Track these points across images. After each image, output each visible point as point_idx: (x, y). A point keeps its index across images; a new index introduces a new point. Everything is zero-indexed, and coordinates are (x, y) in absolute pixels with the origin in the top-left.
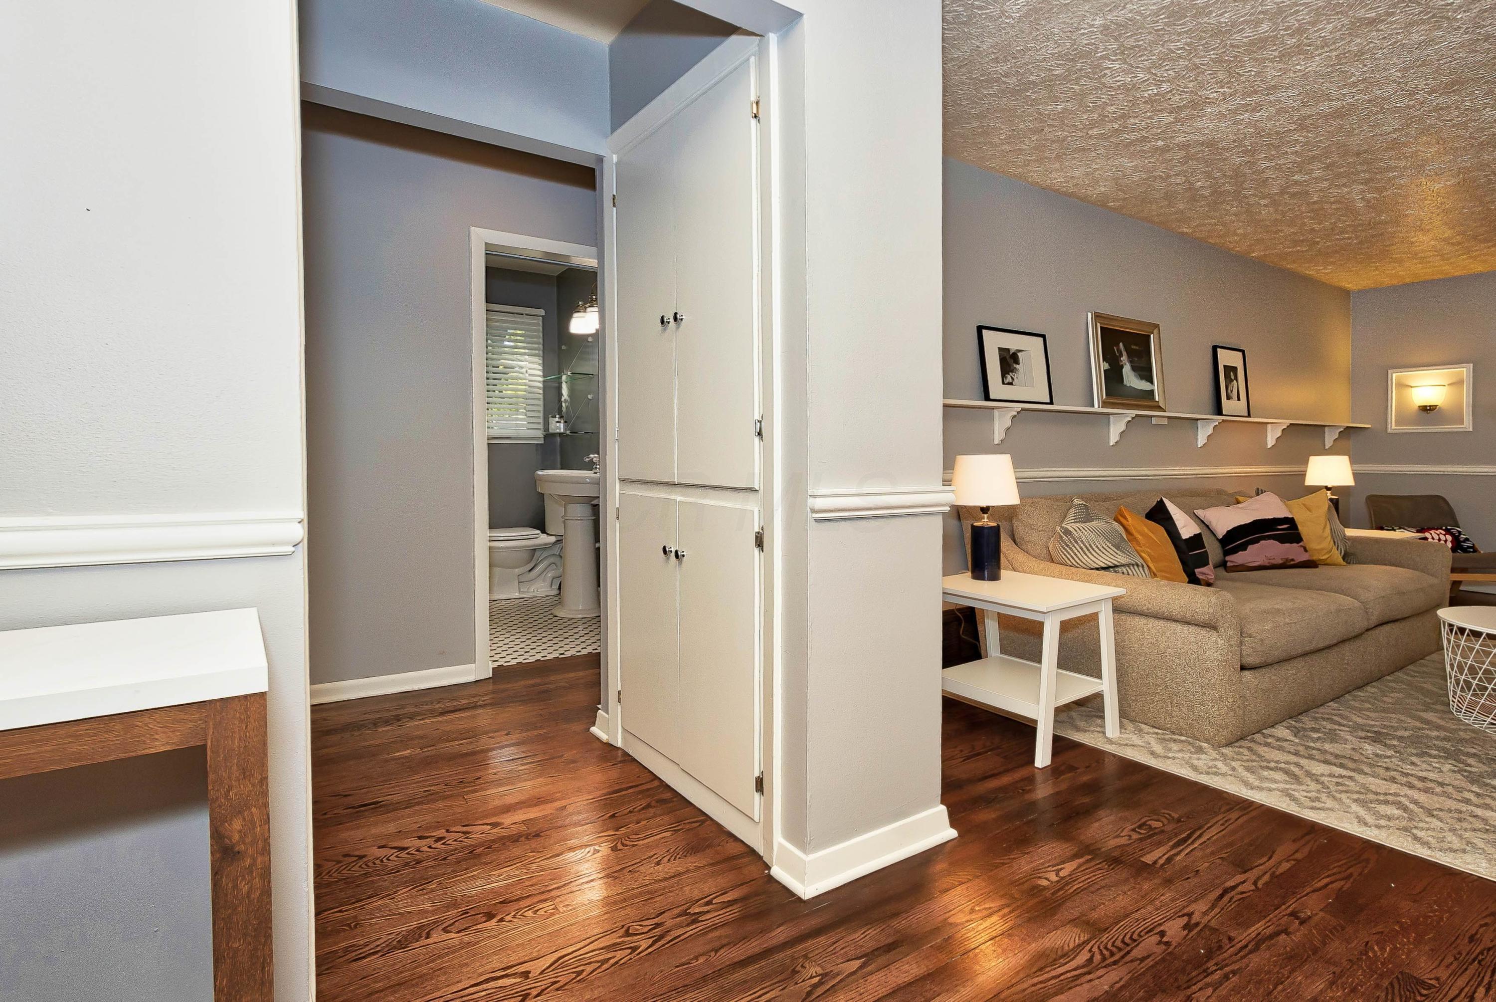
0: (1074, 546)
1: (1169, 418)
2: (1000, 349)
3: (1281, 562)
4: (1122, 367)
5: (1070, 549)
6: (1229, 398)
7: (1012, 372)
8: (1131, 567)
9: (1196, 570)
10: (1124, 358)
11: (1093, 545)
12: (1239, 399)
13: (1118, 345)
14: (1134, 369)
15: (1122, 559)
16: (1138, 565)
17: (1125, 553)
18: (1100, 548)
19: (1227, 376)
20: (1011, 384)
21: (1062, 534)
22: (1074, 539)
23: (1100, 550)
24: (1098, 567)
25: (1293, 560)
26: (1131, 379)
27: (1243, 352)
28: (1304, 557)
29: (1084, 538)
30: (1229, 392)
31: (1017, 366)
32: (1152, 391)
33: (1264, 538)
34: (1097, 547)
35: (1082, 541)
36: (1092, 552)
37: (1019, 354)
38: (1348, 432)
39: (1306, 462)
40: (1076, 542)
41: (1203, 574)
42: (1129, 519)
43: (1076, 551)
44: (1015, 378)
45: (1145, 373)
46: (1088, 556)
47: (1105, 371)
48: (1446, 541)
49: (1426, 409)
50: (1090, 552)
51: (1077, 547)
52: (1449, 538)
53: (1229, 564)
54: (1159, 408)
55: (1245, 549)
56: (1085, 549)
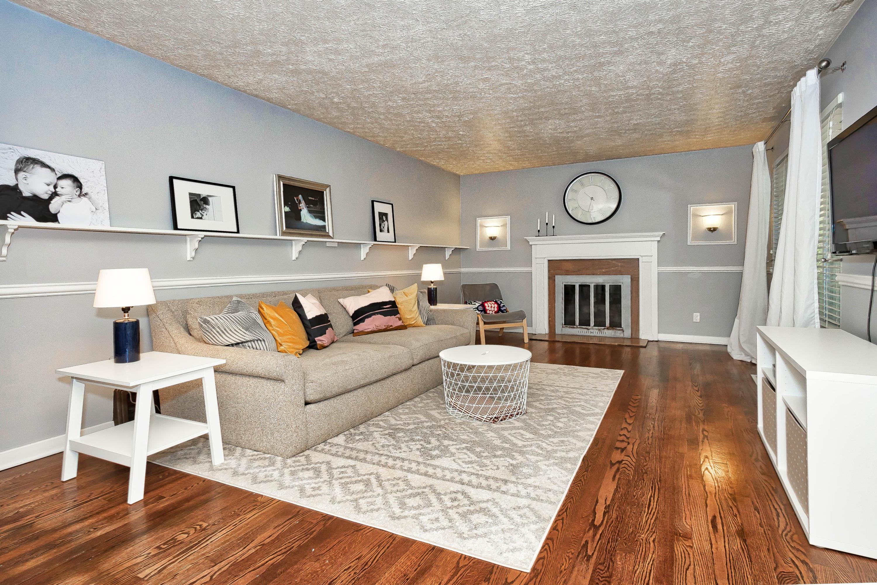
0: (212, 331)
1: (338, 242)
2: (190, 194)
3: (384, 327)
4: (301, 210)
5: (210, 333)
6: (381, 231)
7: (202, 210)
8: (256, 342)
9: (316, 339)
10: (303, 205)
11: (227, 329)
12: (388, 232)
13: (297, 196)
14: (310, 212)
15: (248, 337)
16: (260, 340)
17: (251, 332)
18: (233, 330)
19: (381, 219)
20: (201, 218)
21: (202, 323)
22: (212, 326)
23: (232, 332)
24: (229, 343)
25: (392, 326)
26: (306, 217)
27: (392, 205)
28: (400, 323)
29: (219, 325)
30: (382, 227)
31: (207, 207)
32: (324, 227)
33: (374, 314)
34: (230, 330)
35: (218, 327)
36: (226, 333)
37: (210, 199)
38: (457, 251)
39: (421, 268)
40: (214, 328)
41: (321, 340)
42: (265, 309)
43: (214, 334)
44: (204, 214)
45: (321, 215)
46: (223, 337)
47: (285, 212)
48: (494, 308)
49: (492, 239)
50: (225, 334)
51: (214, 331)
52: (496, 306)
53: (355, 331)
54: (328, 236)
55: (364, 322)
56: (220, 332)
